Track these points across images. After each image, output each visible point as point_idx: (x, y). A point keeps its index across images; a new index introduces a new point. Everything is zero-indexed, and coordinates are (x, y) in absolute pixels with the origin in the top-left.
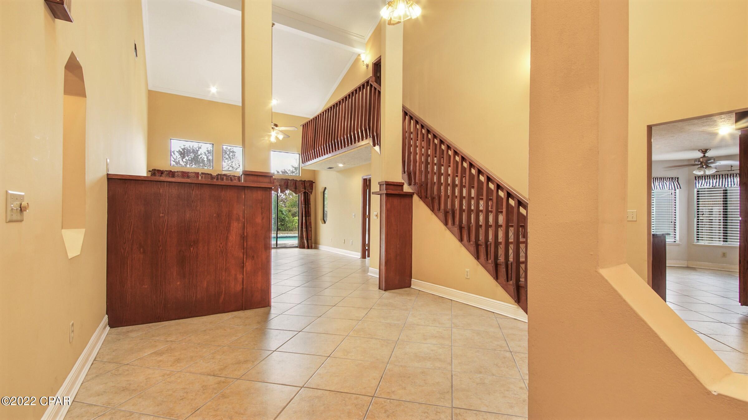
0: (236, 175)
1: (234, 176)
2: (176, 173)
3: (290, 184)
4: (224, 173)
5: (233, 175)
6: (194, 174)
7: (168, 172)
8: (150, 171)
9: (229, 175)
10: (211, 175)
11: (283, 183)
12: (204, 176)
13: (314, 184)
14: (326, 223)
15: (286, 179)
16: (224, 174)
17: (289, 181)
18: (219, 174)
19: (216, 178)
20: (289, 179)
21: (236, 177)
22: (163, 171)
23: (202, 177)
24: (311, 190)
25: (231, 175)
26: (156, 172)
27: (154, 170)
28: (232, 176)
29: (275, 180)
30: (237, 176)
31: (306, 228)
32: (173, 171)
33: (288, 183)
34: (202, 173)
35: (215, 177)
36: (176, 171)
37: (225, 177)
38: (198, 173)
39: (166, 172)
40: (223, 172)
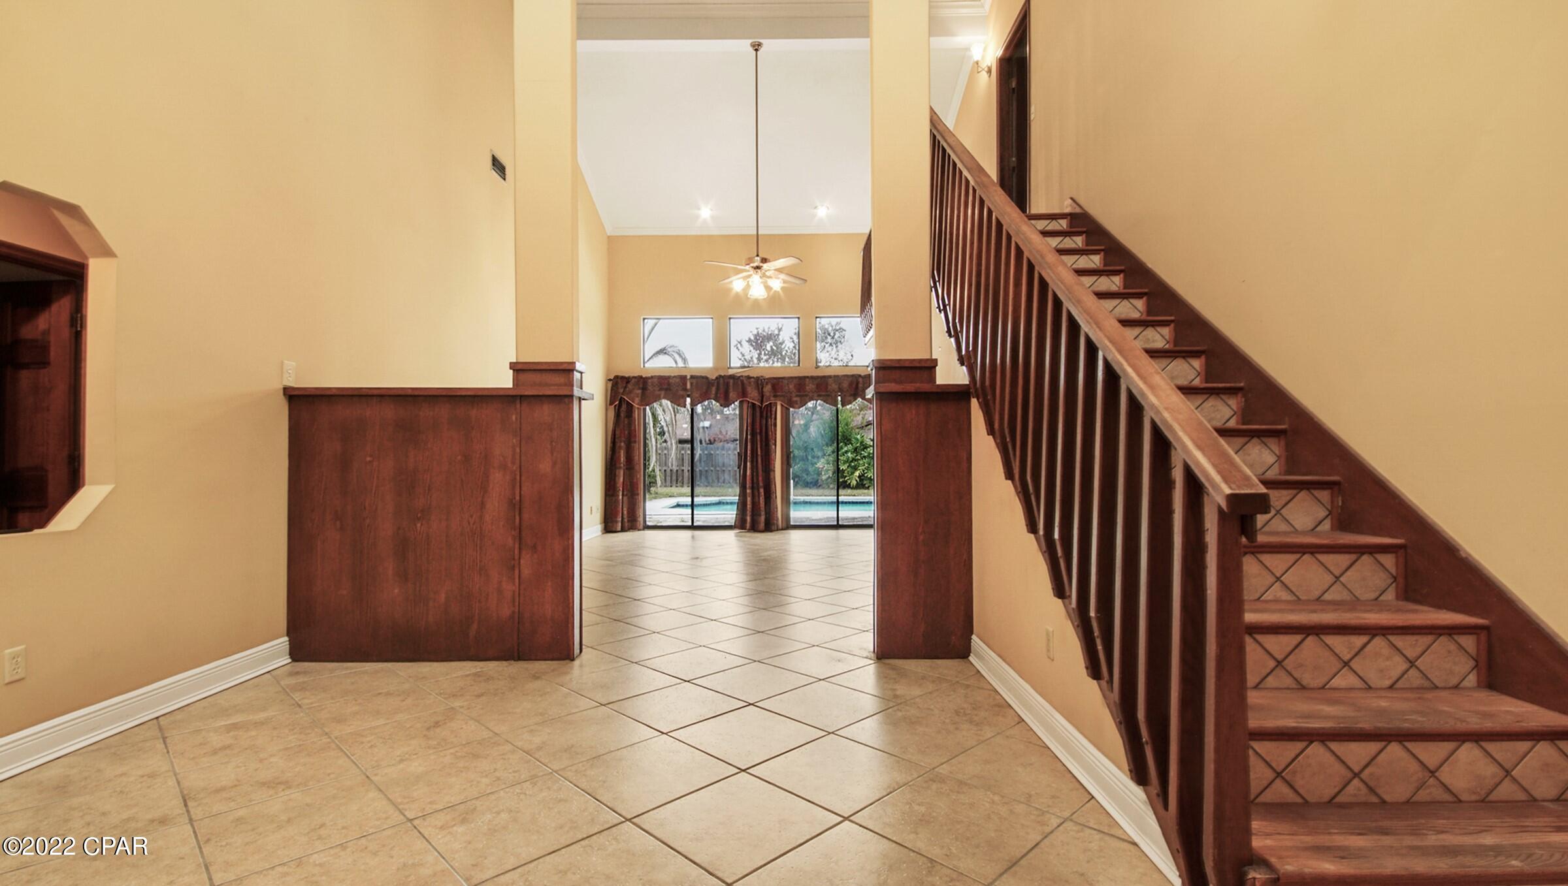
0: (751, 375)
1: (749, 377)
2: (650, 381)
3: (864, 385)
4: (731, 372)
5: (747, 375)
6: (678, 380)
7: (636, 380)
8: (610, 380)
9: (740, 377)
10: (707, 378)
11: (845, 385)
12: (694, 381)
15: (853, 376)
16: (730, 375)
17: (860, 379)
18: (720, 376)
19: (716, 384)
20: (860, 376)
21: (752, 380)
22: (629, 377)
23: (691, 384)
25: (742, 376)
26: (619, 380)
27: (616, 377)
28: (746, 376)
29: (830, 379)
30: (753, 377)
32: (644, 376)
33: (858, 383)
34: (692, 377)
35: (714, 383)
36: (650, 375)
37: (731, 381)
38: (686, 376)
39: (633, 380)
40: (730, 370)
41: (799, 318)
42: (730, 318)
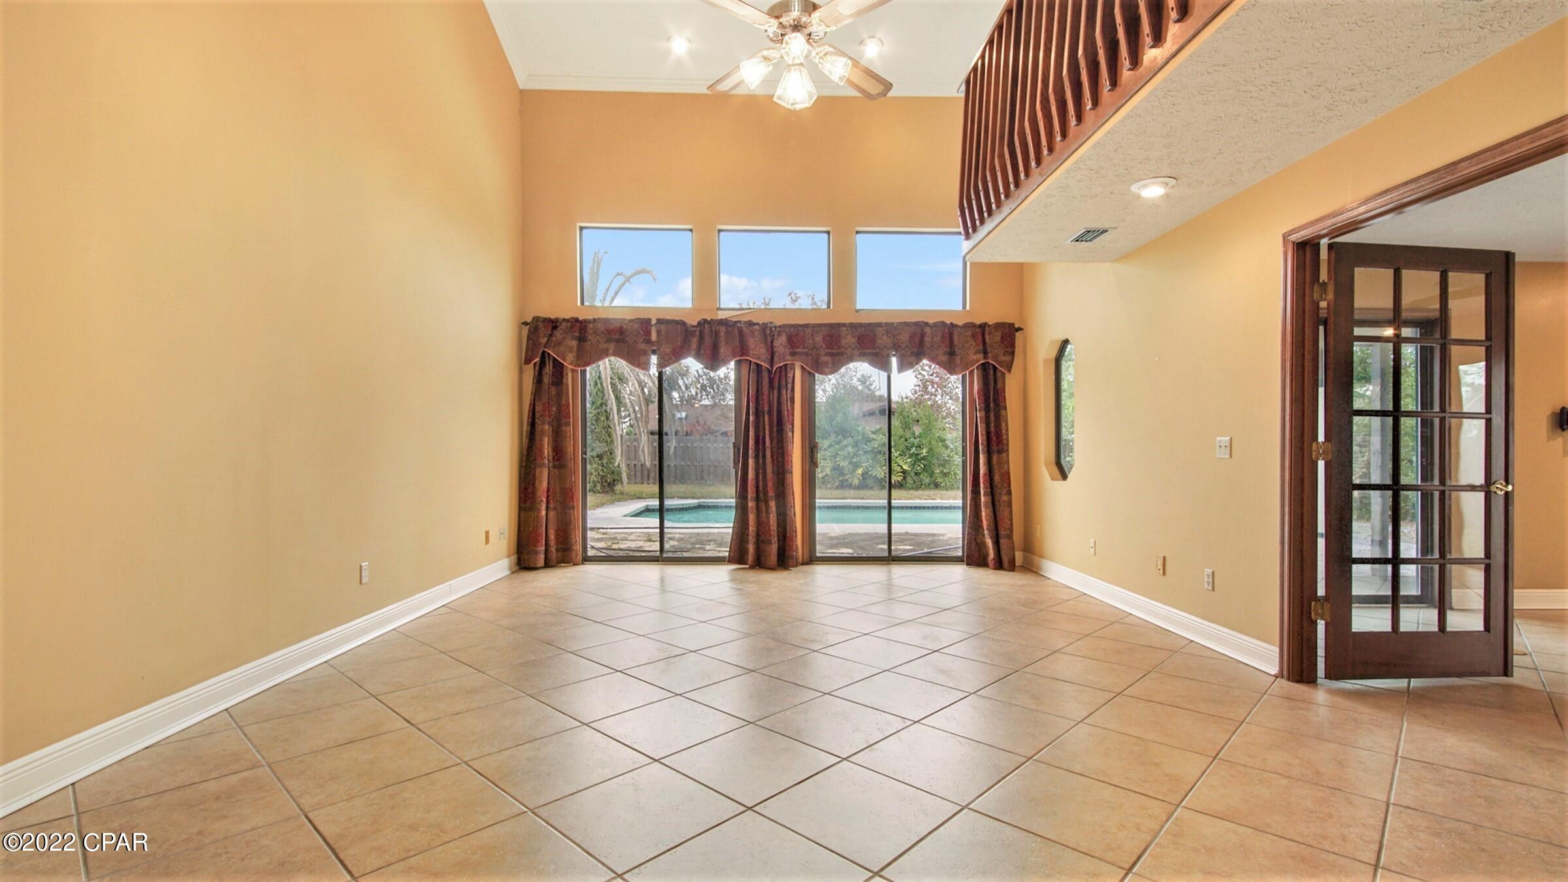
0: (755, 321)
1: (751, 324)
2: (591, 326)
3: (932, 338)
4: (721, 315)
5: (747, 320)
6: (636, 326)
7: (569, 324)
8: (526, 324)
9: (736, 322)
10: (683, 323)
11: (904, 338)
12: (663, 327)
13: (1018, 334)
14: (1070, 476)
15: (916, 324)
16: (721, 320)
17: (928, 330)
18: (705, 321)
19: (698, 333)
20: (927, 324)
21: (757, 327)
22: (557, 320)
23: (658, 332)
24: (1007, 358)
25: (740, 322)
26: (540, 324)
27: (536, 319)
28: (745, 322)
29: (881, 329)
30: (758, 324)
31: (992, 493)
32: (580, 319)
33: (923, 336)
34: (659, 321)
35: (695, 331)
36: (591, 317)
37: (723, 329)
38: (650, 320)
39: (564, 324)
40: (719, 312)
41: (828, 233)
42: (720, 231)
